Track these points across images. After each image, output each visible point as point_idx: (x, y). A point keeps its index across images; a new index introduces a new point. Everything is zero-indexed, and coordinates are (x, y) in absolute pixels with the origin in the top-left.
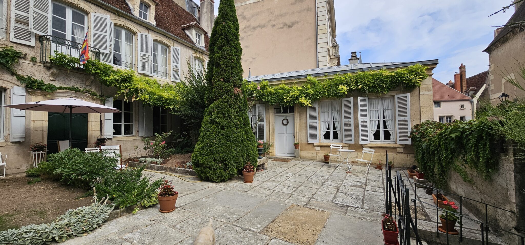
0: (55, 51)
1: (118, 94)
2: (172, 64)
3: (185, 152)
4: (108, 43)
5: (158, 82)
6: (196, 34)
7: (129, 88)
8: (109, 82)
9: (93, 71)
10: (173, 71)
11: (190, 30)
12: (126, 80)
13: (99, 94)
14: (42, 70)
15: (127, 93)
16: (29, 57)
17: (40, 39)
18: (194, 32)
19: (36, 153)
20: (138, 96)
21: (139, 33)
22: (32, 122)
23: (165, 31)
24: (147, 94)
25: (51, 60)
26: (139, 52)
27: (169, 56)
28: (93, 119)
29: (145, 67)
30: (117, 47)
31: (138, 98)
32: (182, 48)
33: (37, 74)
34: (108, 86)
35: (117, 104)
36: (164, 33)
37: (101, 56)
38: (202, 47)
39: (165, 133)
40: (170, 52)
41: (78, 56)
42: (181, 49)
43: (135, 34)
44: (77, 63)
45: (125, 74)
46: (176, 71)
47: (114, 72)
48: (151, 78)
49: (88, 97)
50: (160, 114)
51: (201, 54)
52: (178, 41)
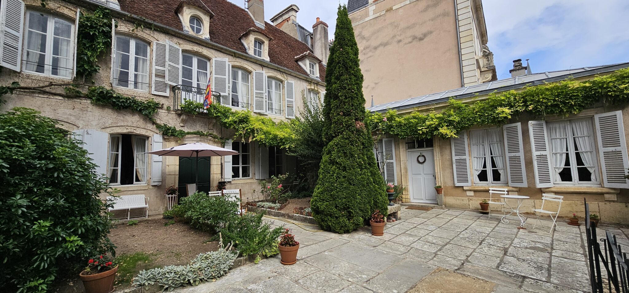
0: (184, 99)
1: (236, 135)
2: (286, 99)
3: (303, 196)
4: (227, 85)
5: (273, 120)
6: (310, 64)
7: (246, 129)
8: (228, 124)
9: (215, 115)
10: (287, 107)
11: (303, 61)
12: (243, 121)
13: (219, 136)
14: (174, 117)
15: (244, 134)
16: (165, 107)
17: (173, 89)
18: (307, 62)
19: (170, 196)
20: (254, 137)
21: (254, 72)
22: (167, 167)
23: (278, 66)
24: (263, 134)
25: (181, 107)
26: (255, 91)
27: (283, 92)
28: (215, 161)
29: (259, 105)
30: (234, 89)
31: (254, 139)
32: (296, 81)
33: (171, 121)
34: (227, 128)
35: (235, 146)
36: (278, 68)
37: (221, 98)
38: (317, 77)
39: (281, 175)
40: (283, 87)
41: (202, 102)
42: (295, 82)
43: (250, 73)
44: (201, 108)
45: (243, 115)
46: (290, 107)
47: (233, 113)
48: (266, 116)
49: (210, 140)
50: (276, 155)
51: (315, 85)
52: (292, 74)
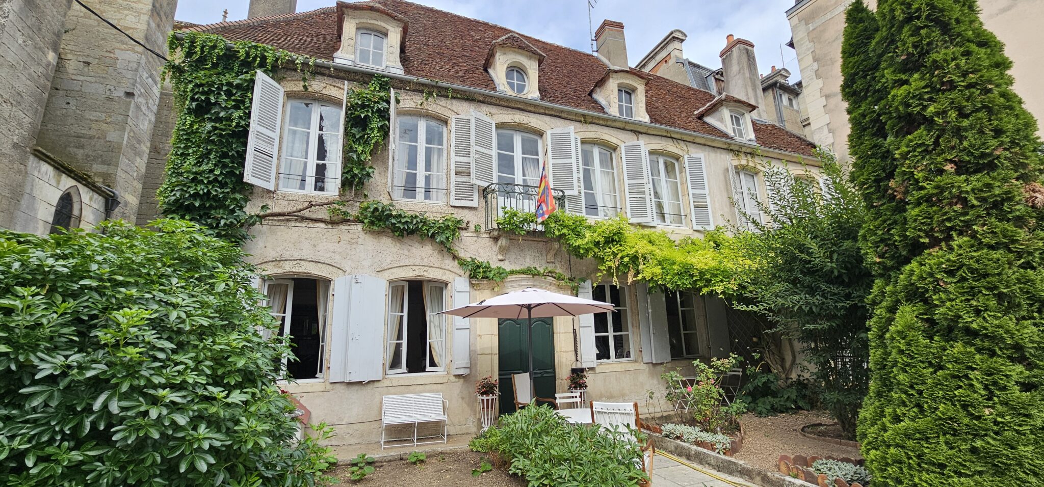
0: (502, 208)
1: (601, 271)
2: (691, 191)
4: (575, 175)
5: (669, 236)
6: (731, 116)
7: (619, 256)
8: (583, 249)
9: (557, 233)
10: (695, 206)
11: (717, 114)
12: (613, 241)
13: (567, 275)
14: (488, 244)
15: (617, 268)
16: (472, 227)
17: (484, 192)
18: (726, 113)
19: (485, 397)
20: (638, 272)
21: (622, 146)
22: (478, 338)
23: (668, 128)
24: (657, 265)
25: (498, 224)
26: (627, 182)
27: (681, 178)
28: (562, 326)
29: (639, 209)
30: (588, 184)
31: (640, 276)
32: (706, 153)
33: (481, 251)
34: (581, 257)
35: (598, 294)
36: (667, 131)
37: (566, 201)
38: (750, 140)
40: (682, 169)
41: (533, 209)
42: (705, 157)
43: (614, 148)
44: (532, 222)
45: (611, 228)
46: (700, 206)
47: (590, 227)
48: (653, 230)
49: (551, 284)
50: (680, 309)
51: (749, 157)
52: (697, 140)
